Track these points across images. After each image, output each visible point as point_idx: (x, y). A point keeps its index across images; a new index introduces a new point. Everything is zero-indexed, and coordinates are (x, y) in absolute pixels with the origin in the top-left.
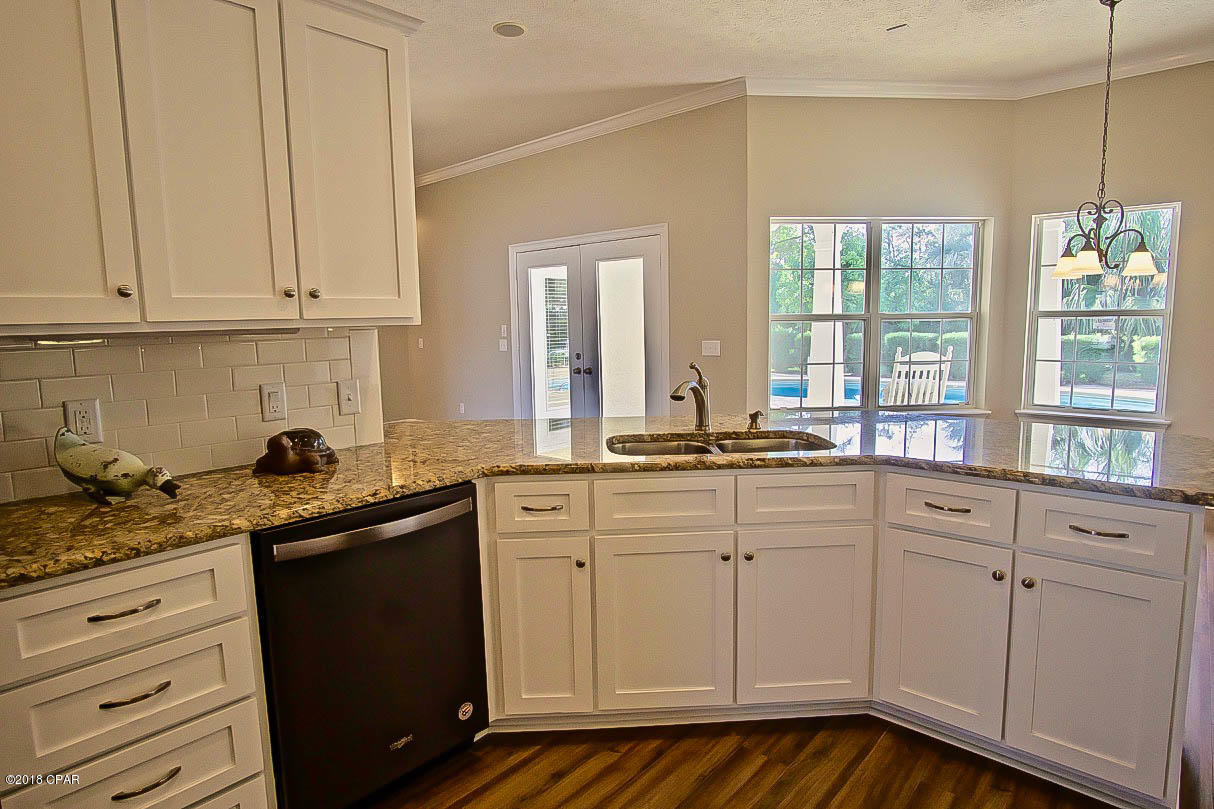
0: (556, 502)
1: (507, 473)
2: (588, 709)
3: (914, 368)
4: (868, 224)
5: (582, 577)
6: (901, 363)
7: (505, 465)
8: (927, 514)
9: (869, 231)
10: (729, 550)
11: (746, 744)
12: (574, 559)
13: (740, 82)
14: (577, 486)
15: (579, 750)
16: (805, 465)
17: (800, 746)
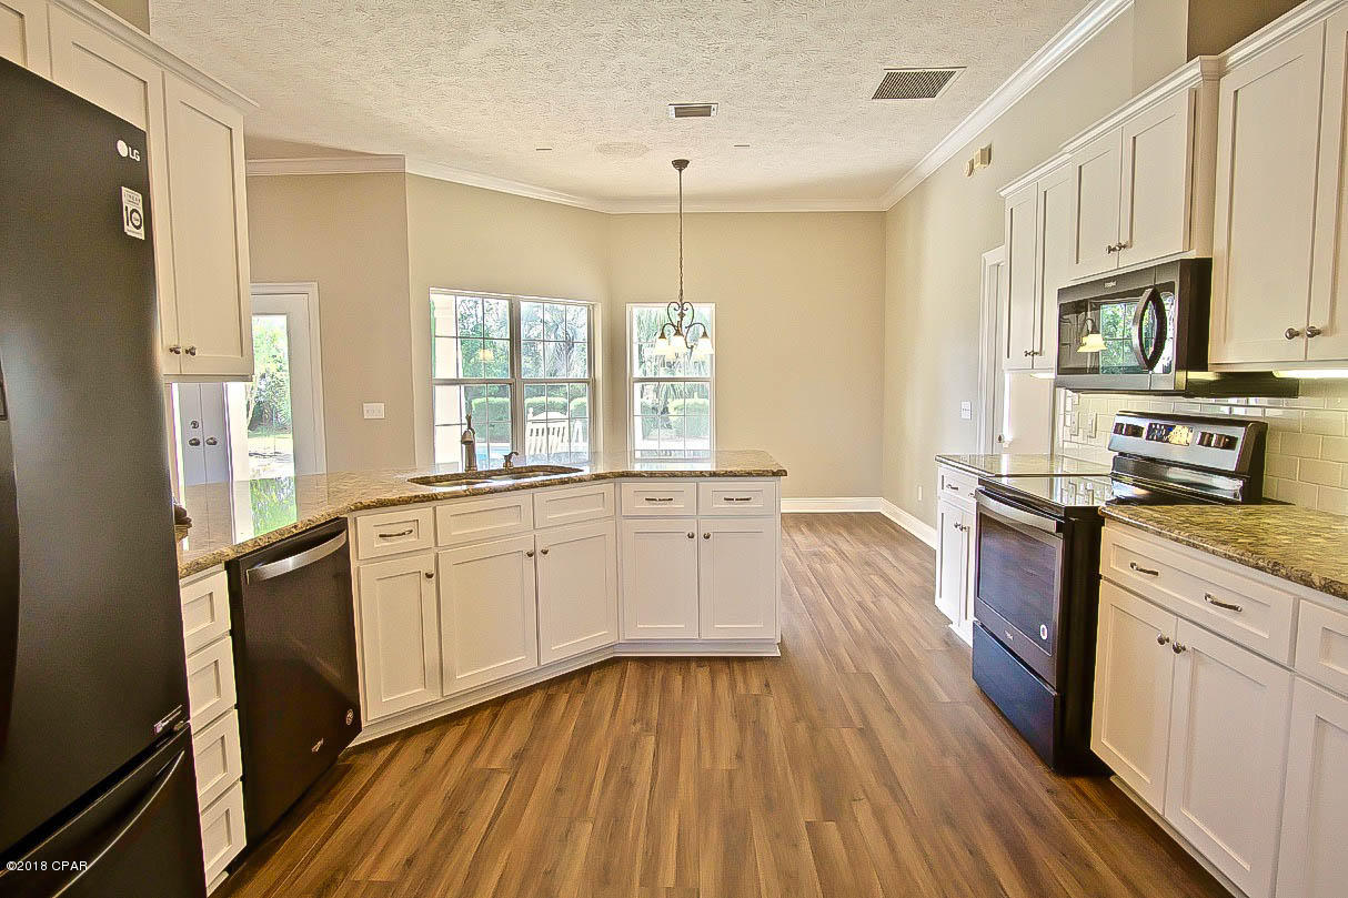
0: (405, 528)
1: (368, 507)
2: (436, 697)
3: (551, 425)
4: (510, 300)
5: (430, 586)
6: (534, 422)
7: (366, 501)
8: (648, 505)
9: (511, 306)
10: (530, 549)
11: (550, 692)
12: (423, 572)
13: (400, 159)
14: (422, 513)
15: (433, 733)
16: (575, 481)
17: (584, 683)
